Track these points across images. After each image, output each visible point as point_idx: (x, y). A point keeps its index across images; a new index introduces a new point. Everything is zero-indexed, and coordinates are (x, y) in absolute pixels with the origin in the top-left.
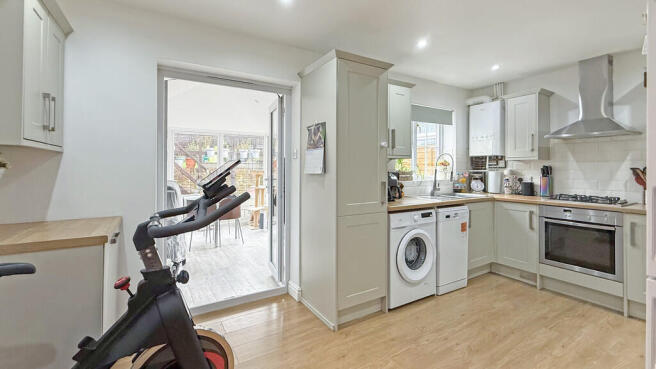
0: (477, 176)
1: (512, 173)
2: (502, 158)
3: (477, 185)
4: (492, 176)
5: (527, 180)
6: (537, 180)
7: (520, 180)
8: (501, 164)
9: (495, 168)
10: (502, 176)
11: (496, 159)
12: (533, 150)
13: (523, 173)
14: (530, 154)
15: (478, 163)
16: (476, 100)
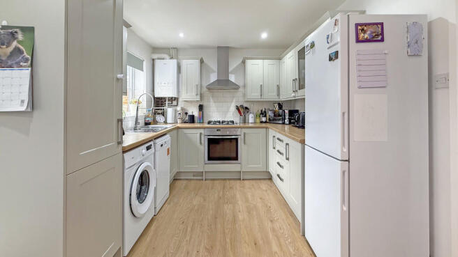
0: (160, 111)
1: (182, 109)
2: (176, 99)
3: (160, 118)
4: (170, 112)
5: (190, 113)
6: (196, 113)
7: (186, 113)
8: (175, 103)
9: (170, 106)
10: (176, 111)
11: (171, 99)
12: (197, 95)
13: (188, 108)
14: (195, 97)
15: (159, 102)
16: (159, 56)
